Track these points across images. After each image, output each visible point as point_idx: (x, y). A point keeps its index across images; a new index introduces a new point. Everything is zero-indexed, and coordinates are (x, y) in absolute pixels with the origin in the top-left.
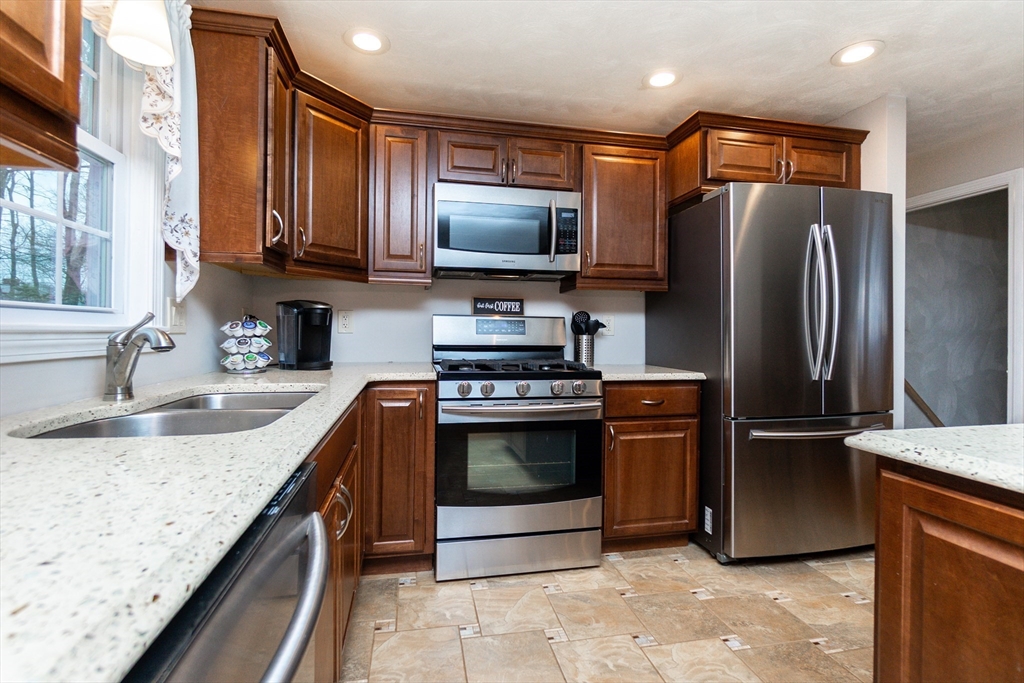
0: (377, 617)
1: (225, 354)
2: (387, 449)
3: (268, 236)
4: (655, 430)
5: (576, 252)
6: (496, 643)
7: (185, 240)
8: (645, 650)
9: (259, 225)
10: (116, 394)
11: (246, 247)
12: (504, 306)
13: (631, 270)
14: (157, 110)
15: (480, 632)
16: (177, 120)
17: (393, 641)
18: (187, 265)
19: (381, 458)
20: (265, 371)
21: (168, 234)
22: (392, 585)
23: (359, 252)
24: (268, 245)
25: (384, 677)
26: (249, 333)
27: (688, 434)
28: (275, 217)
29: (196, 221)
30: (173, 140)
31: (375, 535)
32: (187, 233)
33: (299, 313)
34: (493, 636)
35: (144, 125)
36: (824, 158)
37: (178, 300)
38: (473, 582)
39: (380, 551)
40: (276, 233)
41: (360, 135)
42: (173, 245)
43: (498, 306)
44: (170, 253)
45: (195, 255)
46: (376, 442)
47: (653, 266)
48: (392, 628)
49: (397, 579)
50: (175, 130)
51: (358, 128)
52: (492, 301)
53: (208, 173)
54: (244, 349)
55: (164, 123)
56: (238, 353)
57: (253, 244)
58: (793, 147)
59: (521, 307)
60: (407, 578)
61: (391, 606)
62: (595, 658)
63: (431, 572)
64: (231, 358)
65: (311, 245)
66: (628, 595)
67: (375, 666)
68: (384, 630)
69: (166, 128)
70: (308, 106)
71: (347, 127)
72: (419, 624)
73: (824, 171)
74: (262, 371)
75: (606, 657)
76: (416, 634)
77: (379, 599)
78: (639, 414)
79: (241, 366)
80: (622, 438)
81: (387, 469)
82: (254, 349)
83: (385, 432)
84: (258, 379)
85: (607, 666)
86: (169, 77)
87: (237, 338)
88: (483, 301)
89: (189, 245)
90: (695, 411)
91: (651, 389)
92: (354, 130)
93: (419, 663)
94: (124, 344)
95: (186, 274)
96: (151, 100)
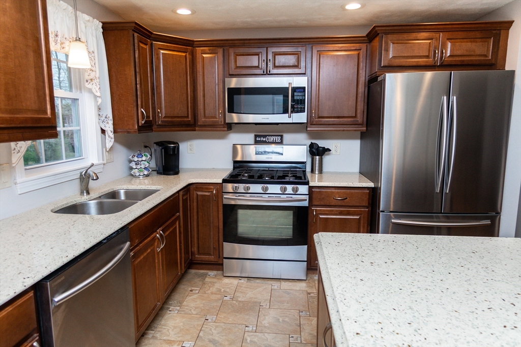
0: (193, 287)
1: (131, 168)
2: (200, 214)
3: (140, 121)
4: (341, 213)
5: (304, 112)
6: (237, 304)
7: (107, 125)
8: (301, 317)
9: (136, 116)
10: (84, 193)
11: (131, 127)
12: (271, 139)
13: (341, 120)
14: (91, 77)
15: (232, 299)
16: (98, 81)
17: (195, 296)
18: (109, 136)
19: (198, 218)
20: (148, 176)
21: (101, 123)
22: (205, 275)
23: (190, 116)
24: (140, 125)
25: (186, 308)
26: (140, 159)
27: (362, 217)
28: (142, 111)
29: (111, 117)
30: (97, 89)
31: (196, 252)
32: (108, 123)
33: (162, 149)
34: (237, 301)
35: (87, 83)
36: (474, 44)
37: (108, 150)
38: (240, 278)
39: (198, 259)
40: (143, 118)
41: (188, 56)
42: (104, 128)
43: (268, 139)
44: (103, 131)
45: (112, 132)
46: (195, 211)
47: (355, 117)
48: (197, 292)
49: (207, 273)
50: (98, 85)
51: (187, 52)
52: (265, 136)
53: (114, 95)
54: (139, 167)
55: (94, 82)
56: (136, 168)
57: (133, 126)
58: (448, 39)
59: (282, 139)
60: (212, 273)
61: (201, 283)
62: (276, 316)
63: (222, 272)
64: (134, 171)
65: (165, 117)
66: (312, 295)
67: (185, 303)
68: (194, 292)
69: (94, 84)
70: (159, 48)
71: (180, 54)
72: (209, 292)
73: (473, 53)
74: (147, 176)
75: (281, 317)
76: (206, 295)
77: (197, 280)
78: (332, 204)
79: (137, 174)
80: (321, 216)
81: (200, 223)
82: (143, 166)
83: (199, 207)
84: (145, 179)
85: (279, 319)
86: (93, 63)
87: (135, 162)
88: (260, 136)
89: (109, 128)
90: (367, 204)
91: (339, 191)
92: (184, 54)
93: (202, 305)
94: (85, 175)
95: (110, 139)
96: (88, 74)
